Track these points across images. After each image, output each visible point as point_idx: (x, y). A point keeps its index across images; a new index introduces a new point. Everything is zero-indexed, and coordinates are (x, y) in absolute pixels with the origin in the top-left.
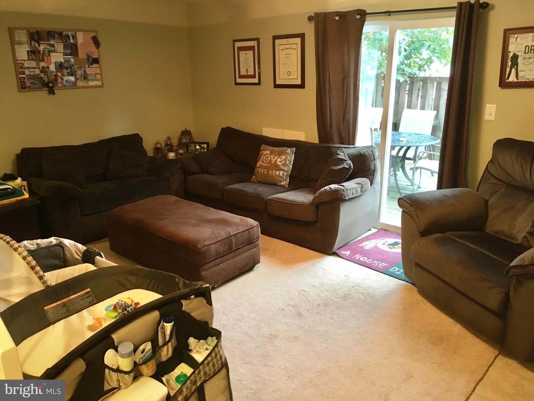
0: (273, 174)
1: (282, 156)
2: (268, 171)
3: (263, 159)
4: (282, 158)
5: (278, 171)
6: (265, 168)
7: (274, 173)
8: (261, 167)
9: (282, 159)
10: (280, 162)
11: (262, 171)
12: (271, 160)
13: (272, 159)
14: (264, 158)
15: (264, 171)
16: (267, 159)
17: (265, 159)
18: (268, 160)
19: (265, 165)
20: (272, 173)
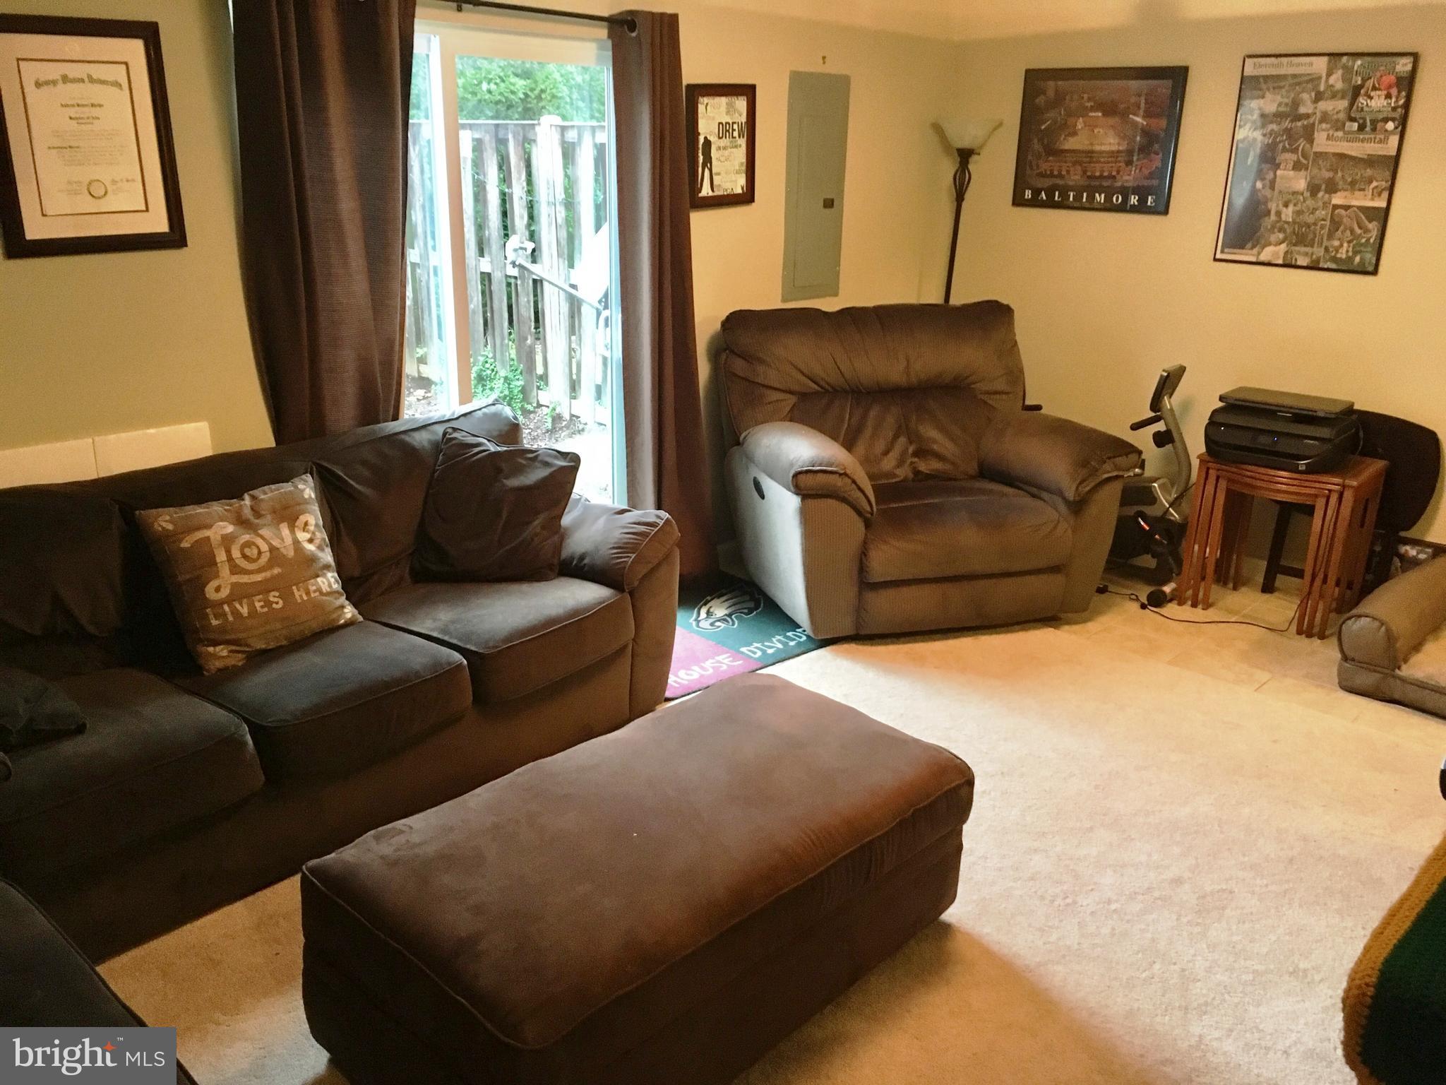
0: (313, 595)
1: (303, 518)
2: (286, 595)
3: (230, 559)
4: (306, 524)
5: (318, 576)
6: (264, 588)
7: (315, 592)
8: (239, 593)
9: (312, 528)
10: (311, 541)
11: (258, 605)
12: (273, 549)
13: (276, 543)
14: (236, 554)
15: (268, 604)
16: (253, 552)
17: (245, 556)
18: (260, 553)
19: (258, 578)
20: (308, 593)
